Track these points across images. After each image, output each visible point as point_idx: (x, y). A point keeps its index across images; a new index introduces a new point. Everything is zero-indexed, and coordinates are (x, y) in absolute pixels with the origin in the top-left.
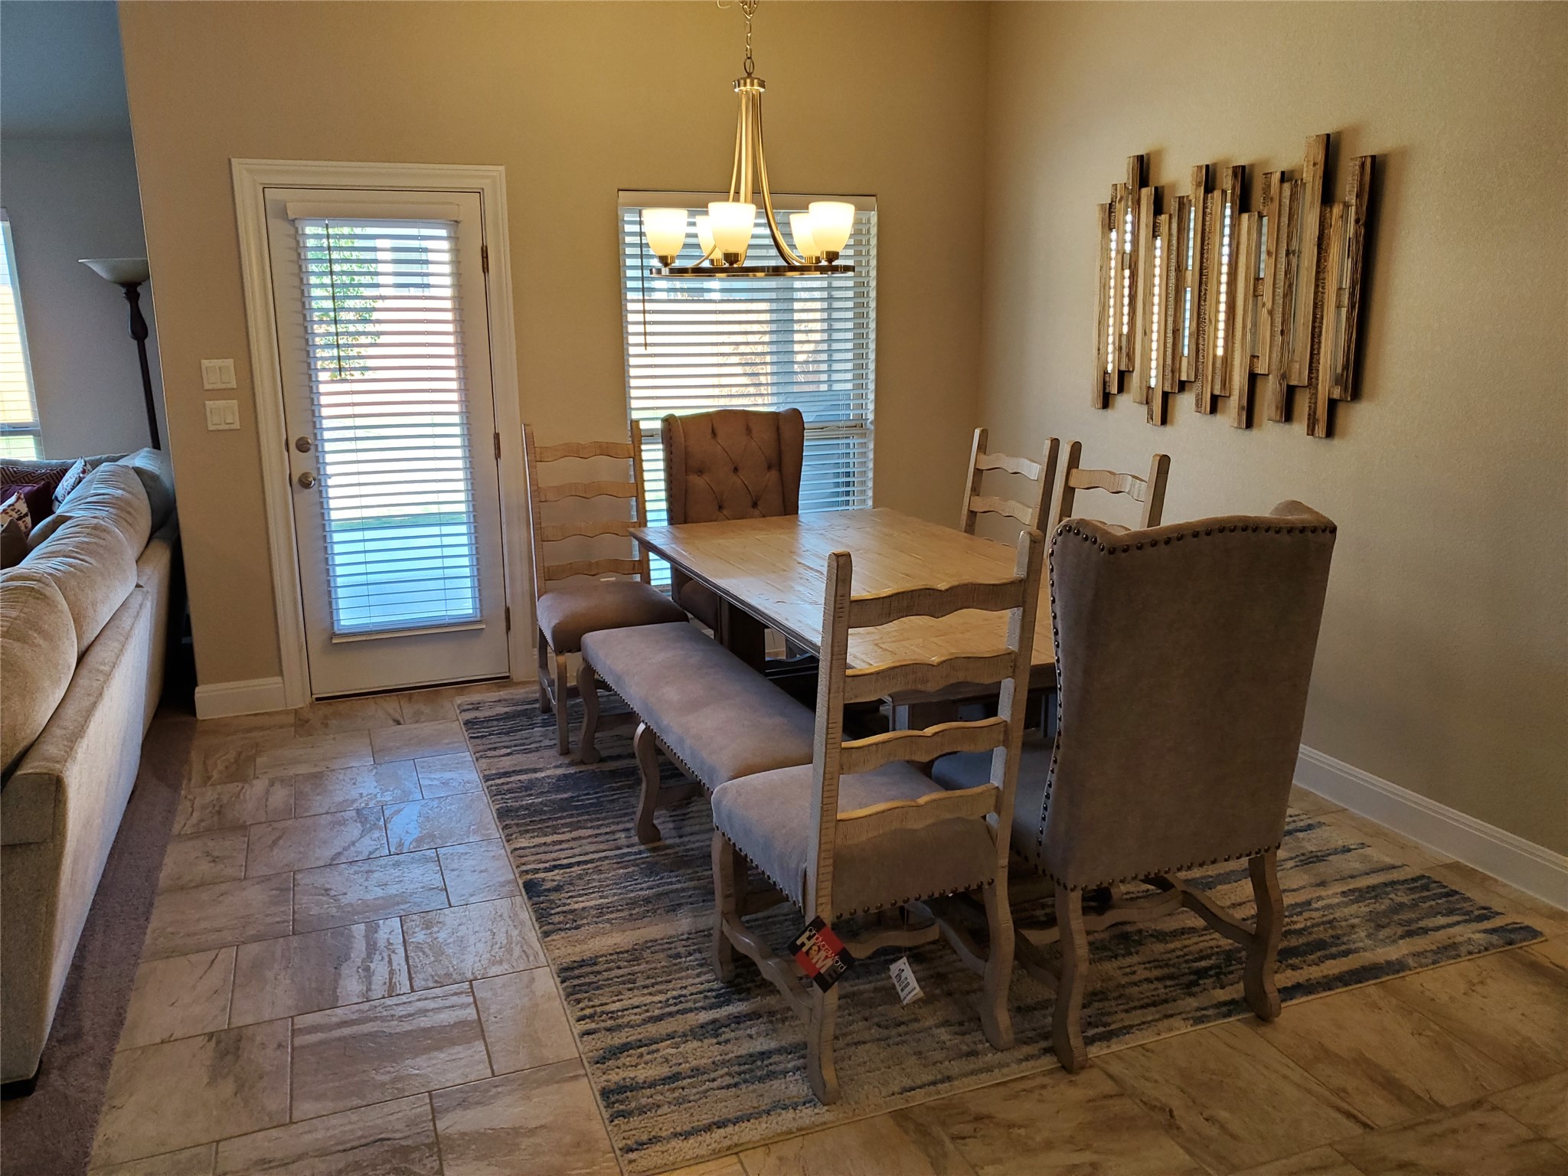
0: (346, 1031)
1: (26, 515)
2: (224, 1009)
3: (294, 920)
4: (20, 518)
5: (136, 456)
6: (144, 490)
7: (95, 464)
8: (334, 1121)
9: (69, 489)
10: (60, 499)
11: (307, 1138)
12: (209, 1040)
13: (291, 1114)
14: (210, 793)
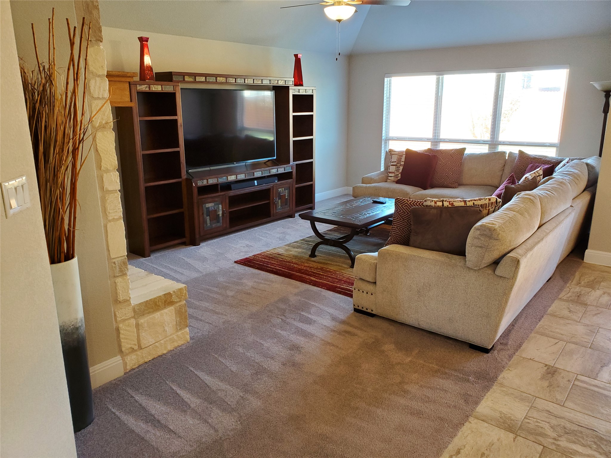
0: (596, 389)
1: (541, 175)
2: (554, 360)
3: (592, 343)
4: (539, 176)
5: (590, 159)
6: (587, 172)
7: (572, 160)
8: (579, 414)
9: (560, 168)
10: (556, 171)
11: (568, 414)
12: (545, 366)
13: (564, 403)
14: (578, 288)
